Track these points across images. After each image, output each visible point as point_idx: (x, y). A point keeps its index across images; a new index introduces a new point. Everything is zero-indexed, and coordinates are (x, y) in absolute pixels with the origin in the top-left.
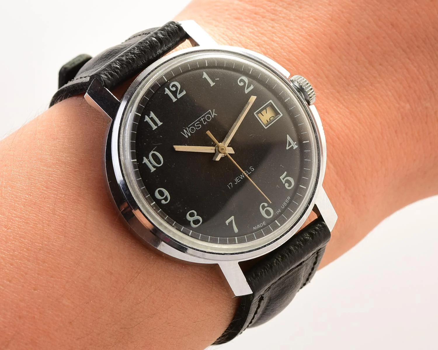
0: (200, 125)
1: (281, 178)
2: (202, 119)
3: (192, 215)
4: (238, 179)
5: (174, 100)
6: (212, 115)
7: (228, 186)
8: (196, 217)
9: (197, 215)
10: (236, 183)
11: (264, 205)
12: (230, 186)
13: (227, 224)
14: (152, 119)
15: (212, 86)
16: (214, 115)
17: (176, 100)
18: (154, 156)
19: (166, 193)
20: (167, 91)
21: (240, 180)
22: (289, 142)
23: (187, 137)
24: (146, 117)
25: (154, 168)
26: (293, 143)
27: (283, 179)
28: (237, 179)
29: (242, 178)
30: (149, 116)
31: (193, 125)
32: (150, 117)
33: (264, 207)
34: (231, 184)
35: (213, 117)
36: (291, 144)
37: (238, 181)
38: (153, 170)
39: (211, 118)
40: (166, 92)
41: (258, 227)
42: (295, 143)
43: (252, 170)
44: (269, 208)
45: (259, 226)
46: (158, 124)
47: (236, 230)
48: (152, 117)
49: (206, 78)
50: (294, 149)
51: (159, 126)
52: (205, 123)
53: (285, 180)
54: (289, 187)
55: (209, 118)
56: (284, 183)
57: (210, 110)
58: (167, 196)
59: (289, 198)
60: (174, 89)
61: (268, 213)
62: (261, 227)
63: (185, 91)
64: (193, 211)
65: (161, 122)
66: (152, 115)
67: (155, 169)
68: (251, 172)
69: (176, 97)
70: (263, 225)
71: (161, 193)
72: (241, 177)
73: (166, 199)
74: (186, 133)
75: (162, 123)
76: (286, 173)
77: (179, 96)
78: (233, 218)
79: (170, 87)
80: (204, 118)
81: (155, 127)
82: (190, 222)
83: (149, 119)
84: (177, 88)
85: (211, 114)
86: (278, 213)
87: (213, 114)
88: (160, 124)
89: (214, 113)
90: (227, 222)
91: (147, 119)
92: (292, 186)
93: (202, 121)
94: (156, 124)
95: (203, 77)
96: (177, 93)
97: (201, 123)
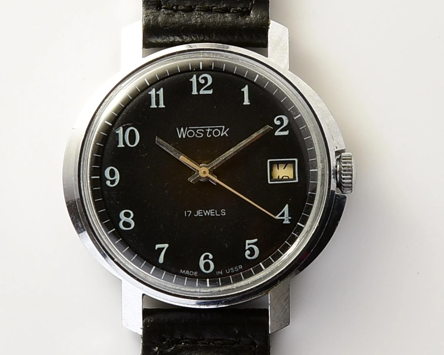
0: (202, 135)
1: (248, 242)
2: (209, 130)
3: (127, 215)
4: (202, 213)
5: (195, 92)
6: (222, 133)
7: (185, 212)
8: (130, 220)
9: (132, 219)
10: (196, 214)
11: (208, 256)
12: (188, 213)
13: (156, 248)
14: (157, 96)
15: (244, 104)
16: (225, 134)
17: (197, 93)
18: (132, 133)
19: (117, 177)
20: (194, 79)
21: (202, 215)
22: (284, 213)
23: (180, 137)
24: (154, 90)
25: (124, 144)
26: (288, 216)
27: (249, 244)
28: (200, 212)
29: (205, 214)
30: (156, 91)
31: (195, 130)
32: (157, 93)
33: (206, 257)
34: (190, 212)
35: (222, 135)
36: (284, 216)
37: (200, 214)
38: (121, 145)
39: (219, 135)
40: (192, 79)
41: (186, 273)
42: (290, 218)
43: (223, 214)
44: (211, 262)
45: (188, 273)
46: (160, 105)
47: (161, 260)
48: (158, 94)
49: (245, 92)
50: (284, 222)
51: (160, 107)
52: (209, 135)
53: (250, 246)
54: (249, 256)
55: (216, 133)
56: (247, 248)
57: (224, 127)
58: (116, 180)
59: (241, 267)
60: (203, 82)
61: (207, 266)
62: (190, 274)
63: (213, 91)
64: (131, 212)
65: (164, 104)
66: (161, 92)
67: (123, 146)
68: (219, 215)
69: (198, 91)
70: (194, 274)
71: (112, 173)
72: (205, 212)
73: (113, 182)
74: (182, 132)
75: (164, 106)
76: (256, 240)
77: (202, 92)
78: (166, 246)
79: (201, 77)
80: (211, 130)
81: (154, 106)
82: (121, 220)
83: (154, 94)
84: (206, 82)
85: (222, 130)
86: (218, 273)
87: (224, 132)
88: (162, 105)
89: (226, 131)
90: (158, 246)
91: (153, 92)
92: (253, 258)
93: (207, 131)
94: (157, 103)
95: (242, 90)
96: (202, 87)
97: (205, 133)
